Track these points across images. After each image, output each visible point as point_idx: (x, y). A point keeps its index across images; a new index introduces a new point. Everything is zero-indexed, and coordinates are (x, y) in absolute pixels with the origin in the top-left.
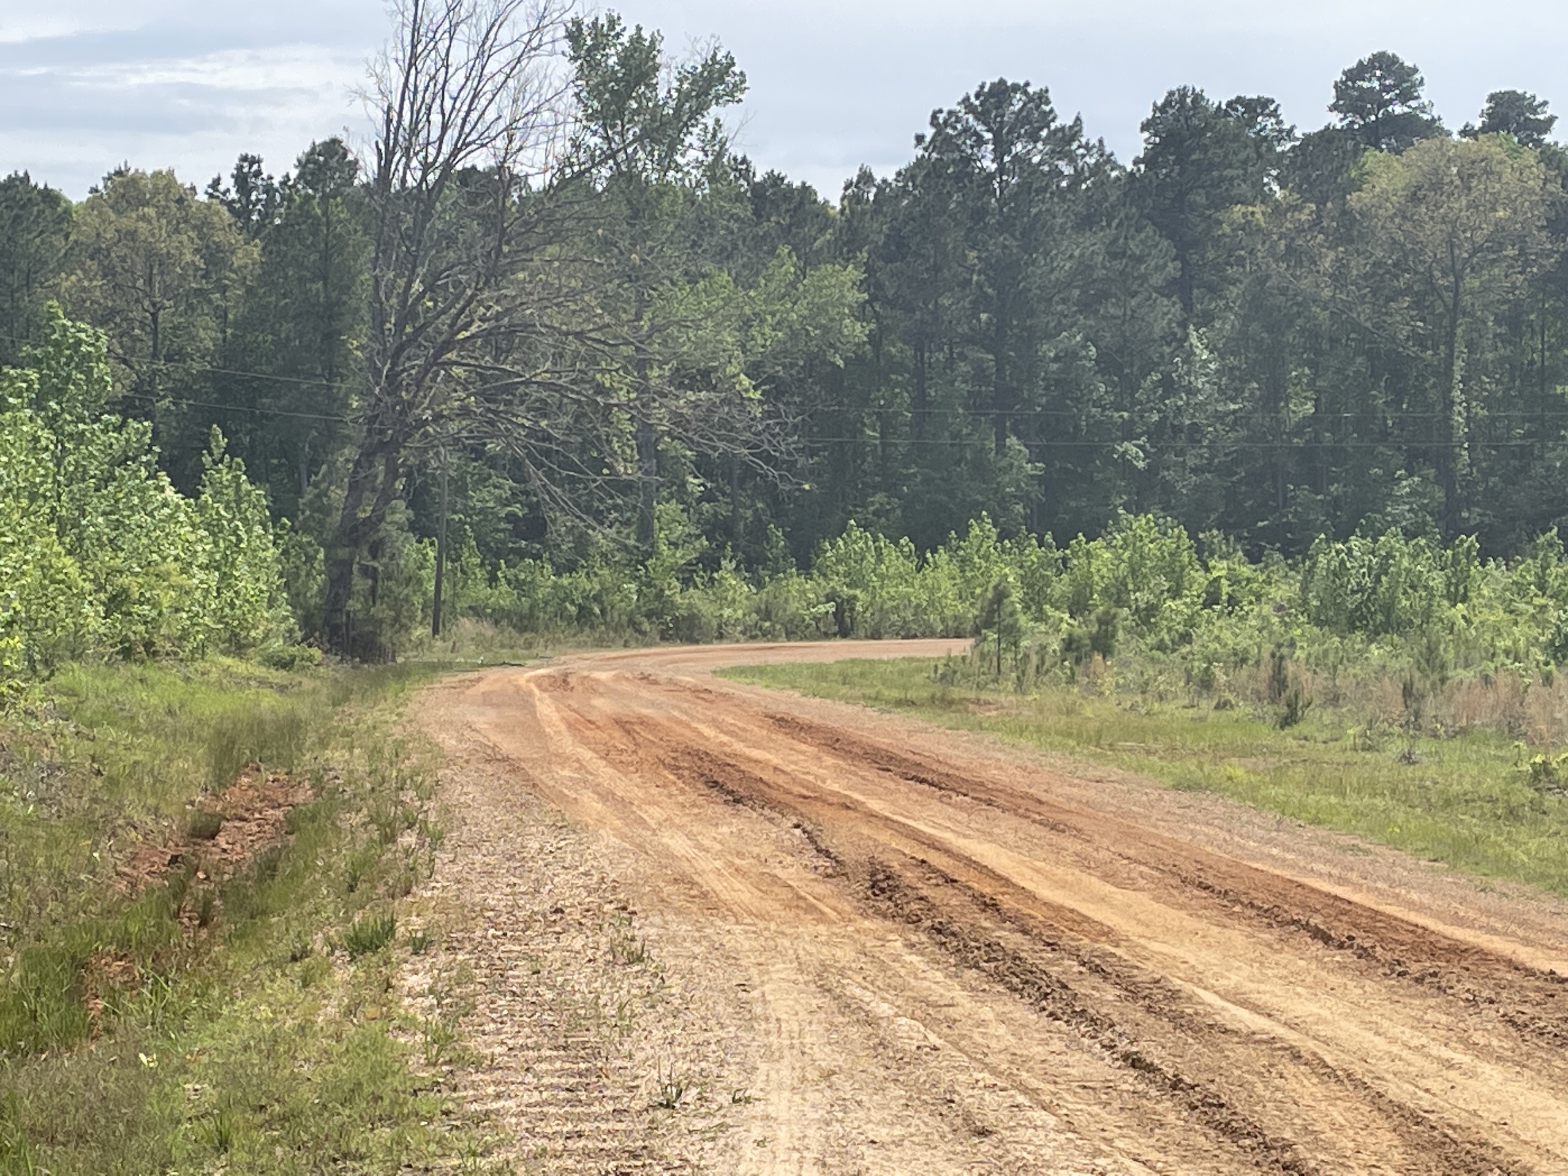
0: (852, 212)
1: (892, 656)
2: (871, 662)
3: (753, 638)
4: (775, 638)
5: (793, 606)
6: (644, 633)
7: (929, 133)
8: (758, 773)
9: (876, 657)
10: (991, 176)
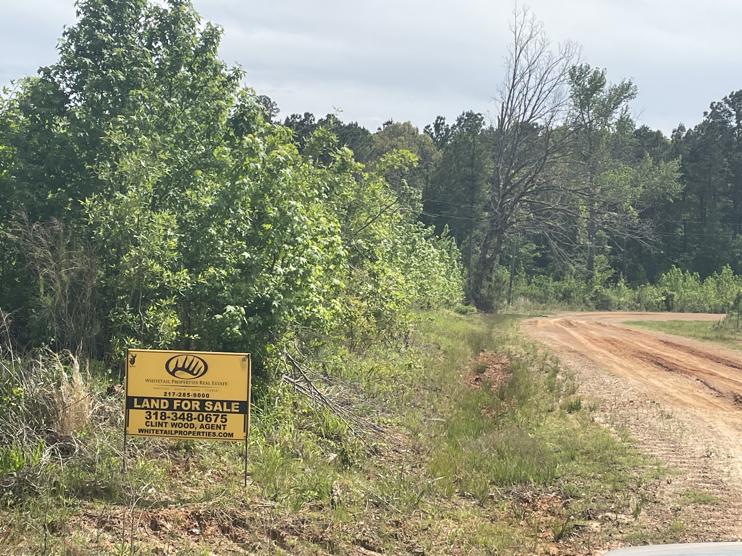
0: (676, 142)
1: (690, 320)
2: (682, 322)
3: (632, 310)
4: (641, 310)
5: (648, 298)
6: (589, 306)
7: (710, 111)
8: (671, 361)
9: (684, 320)
10: (735, 129)
